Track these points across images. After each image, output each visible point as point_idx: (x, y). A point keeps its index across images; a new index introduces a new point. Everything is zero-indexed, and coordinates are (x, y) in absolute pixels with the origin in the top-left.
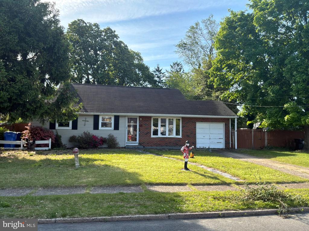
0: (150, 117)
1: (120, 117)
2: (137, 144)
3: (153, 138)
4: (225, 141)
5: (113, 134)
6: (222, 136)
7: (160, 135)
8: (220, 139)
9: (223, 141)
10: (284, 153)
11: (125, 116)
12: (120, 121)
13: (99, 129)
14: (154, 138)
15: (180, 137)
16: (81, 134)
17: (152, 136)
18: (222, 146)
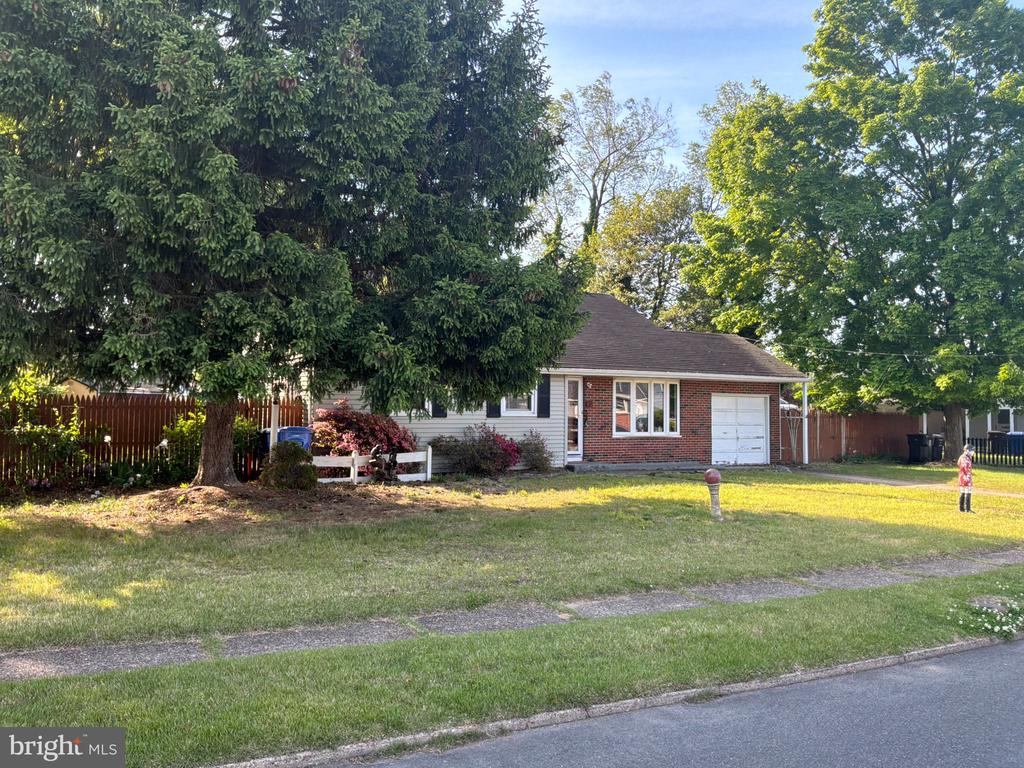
0: (611, 379)
1: (551, 379)
2: (580, 459)
3: (617, 439)
4: (771, 445)
5: (539, 430)
6: (762, 430)
7: (633, 433)
8: (758, 437)
9: (764, 444)
10: (913, 468)
11: (564, 376)
12: (551, 392)
13: (502, 414)
14: (619, 439)
15: (677, 434)
16: (462, 430)
17: (616, 435)
18: (762, 457)
